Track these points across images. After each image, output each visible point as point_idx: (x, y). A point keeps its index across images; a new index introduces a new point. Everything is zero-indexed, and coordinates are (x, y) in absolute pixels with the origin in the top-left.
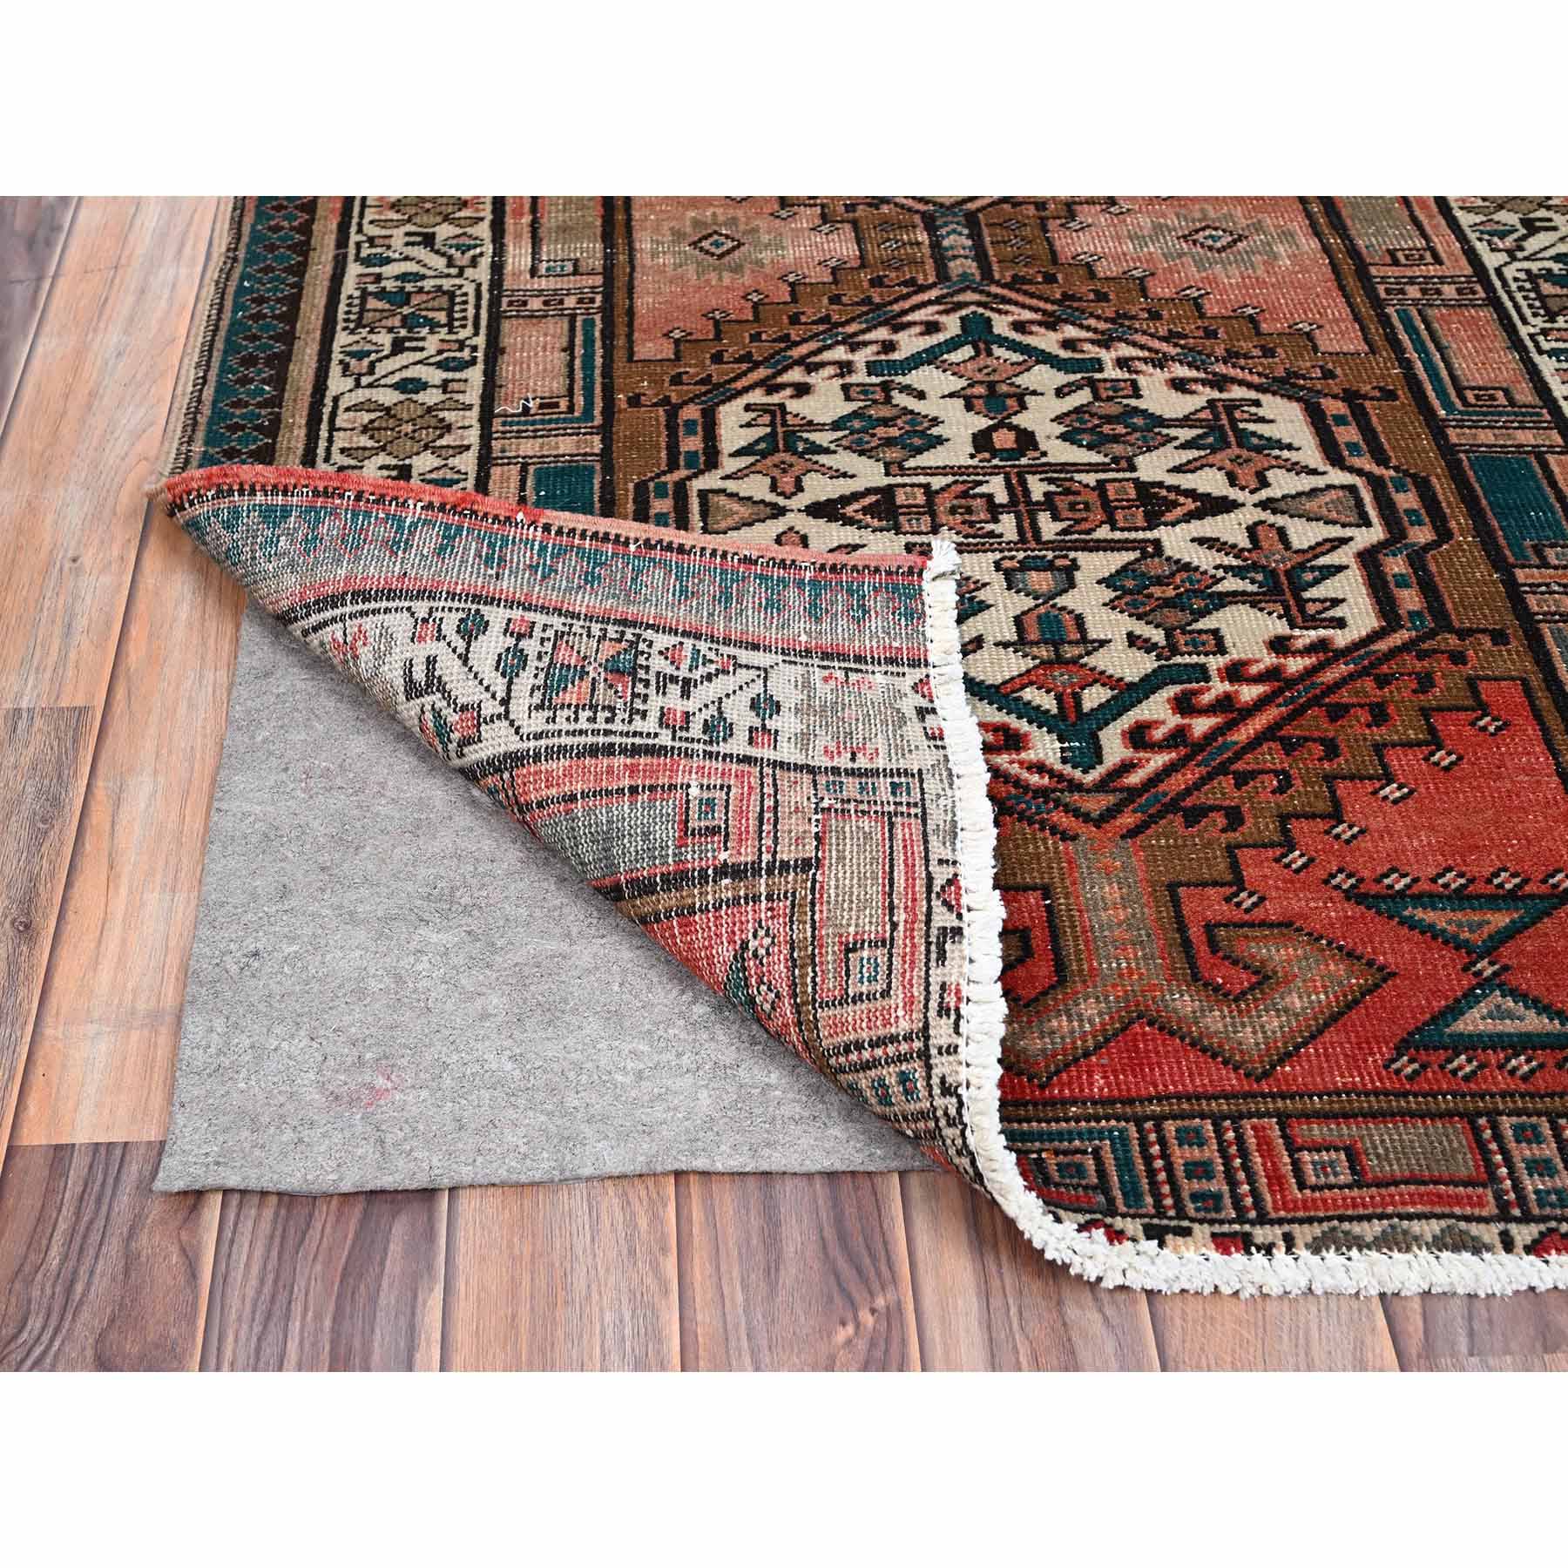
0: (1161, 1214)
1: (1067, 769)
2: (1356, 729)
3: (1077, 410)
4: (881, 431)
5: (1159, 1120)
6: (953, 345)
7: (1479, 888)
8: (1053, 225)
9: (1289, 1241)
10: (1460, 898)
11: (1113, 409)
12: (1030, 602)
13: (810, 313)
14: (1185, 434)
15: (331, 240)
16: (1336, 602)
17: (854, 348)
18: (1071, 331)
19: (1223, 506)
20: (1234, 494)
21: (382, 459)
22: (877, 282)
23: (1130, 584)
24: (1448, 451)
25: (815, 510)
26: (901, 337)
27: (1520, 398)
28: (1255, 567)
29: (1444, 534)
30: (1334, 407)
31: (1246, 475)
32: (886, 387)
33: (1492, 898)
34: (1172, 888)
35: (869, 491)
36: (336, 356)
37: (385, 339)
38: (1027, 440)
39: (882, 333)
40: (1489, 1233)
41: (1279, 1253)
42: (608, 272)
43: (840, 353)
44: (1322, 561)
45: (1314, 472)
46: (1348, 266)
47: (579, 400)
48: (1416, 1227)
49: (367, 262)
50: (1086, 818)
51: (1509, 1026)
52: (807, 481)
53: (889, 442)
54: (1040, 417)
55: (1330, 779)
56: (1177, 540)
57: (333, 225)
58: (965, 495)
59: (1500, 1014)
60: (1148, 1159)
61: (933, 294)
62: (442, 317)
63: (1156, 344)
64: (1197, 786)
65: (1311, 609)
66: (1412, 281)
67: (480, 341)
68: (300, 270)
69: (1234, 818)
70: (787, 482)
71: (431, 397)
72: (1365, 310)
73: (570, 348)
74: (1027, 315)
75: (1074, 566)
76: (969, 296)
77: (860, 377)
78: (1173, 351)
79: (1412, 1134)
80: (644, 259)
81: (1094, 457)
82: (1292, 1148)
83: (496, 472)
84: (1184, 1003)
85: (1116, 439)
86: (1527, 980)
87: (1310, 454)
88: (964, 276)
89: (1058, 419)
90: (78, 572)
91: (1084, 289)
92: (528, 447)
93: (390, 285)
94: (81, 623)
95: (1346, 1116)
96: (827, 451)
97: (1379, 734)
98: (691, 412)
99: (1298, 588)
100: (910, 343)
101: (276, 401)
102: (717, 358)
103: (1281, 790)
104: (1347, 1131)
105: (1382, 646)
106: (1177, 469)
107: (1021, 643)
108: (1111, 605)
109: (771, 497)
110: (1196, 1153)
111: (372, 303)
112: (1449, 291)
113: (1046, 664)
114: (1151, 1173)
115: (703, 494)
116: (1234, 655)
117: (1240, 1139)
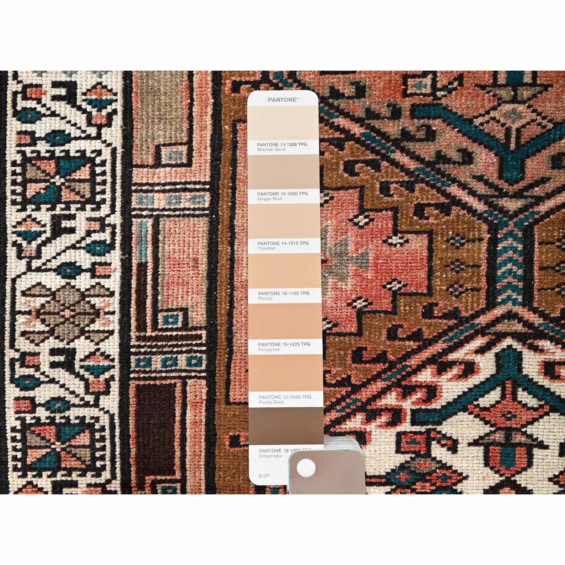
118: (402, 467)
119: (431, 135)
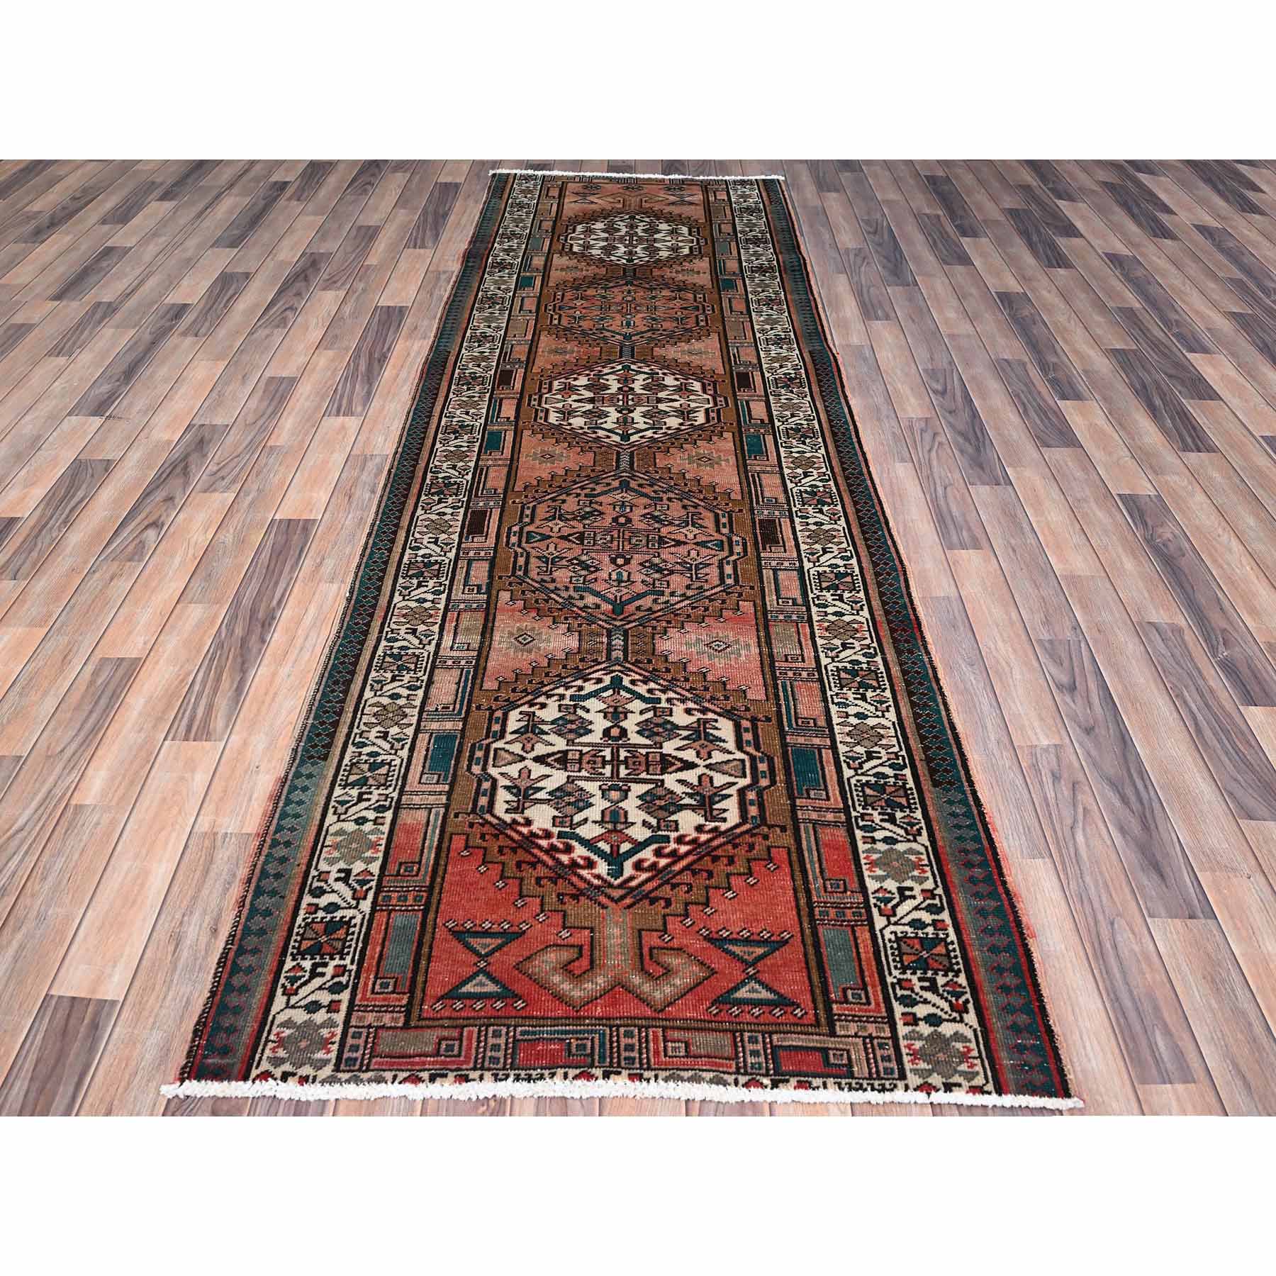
0: (611, 1066)
1: (609, 878)
2: (721, 868)
3: (646, 720)
4: (569, 726)
5: (618, 1026)
6: (605, 689)
7: (756, 937)
8: (657, 636)
9: (656, 1077)
10: (747, 942)
11: (660, 721)
12: (609, 804)
13: (554, 672)
14: (685, 733)
15: (377, 630)
16: (725, 810)
17: (567, 688)
18: (652, 685)
19: (692, 766)
20: (697, 761)
21: (379, 728)
22: (582, 660)
23: (648, 798)
24: (784, 745)
25: (537, 759)
26: (586, 685)
27: (819, 723)
28: (697, 794)
29: (773, 782)
30: (746, 724)
31: (704, 753)
32: (575, 706)
33: (759, 942)
34: (640, 931)
35: (559, 752)
36: (370, 682)
37: (389, 675)
38: (624, 732)
39: (579, 683)
40: (731, 1079)
41: (652, 1081)
42: (480, 649)
43: (561, 691)
44: (724, 792)
45: (730, 753)
46: (767, 661)
47: (458, 706)
48: (704, 1074)
49: (389, 640)
50: (612, 899)
51: (755, 996)
52: (536, 746)
53: (571, 731)
54: (631, 724)
55: (707, 888)
56: (670, 781)
57: (379, 623)
58: (595, 756)
59: (753, 990)
60: (611, 1042)
61: (603, 666)
62: (412, 667)
63: (684, 692)
64: (656, 889)
65: (715, 813)
66: (791, 669)
67: (425, 678)
68: (362, 643)
69: (668, 903)
70: (529, 746)
71: (402, 702)
72: (769, 681)
73: (458, 683)
74: (637, 677)
75: (629, 789)
76: (617, 668)
77: (567, 701)
78: (689, 696)
79: (711, 1037)
80: (495, 644)
81: (648, 742)
82: (665, 1041)
83: (420, 736)
84: (636, 979)
85: (658, 734)
86: (765, 977)
87: (731, 745)
88: (617, 658)
89: (638, 724)
90: (257, 773)
91: (662, 667)
92: (435, 726)
93: (395, 651)
94: (255, 796)
95: (688, 1029)
96: (547, 733)
97: (730, 869)
98: (499, 714)
99: (712, 803)
100: (589, 687)
101: (343, 701)
102: (514, 691)
103: (688, 892)
104: (687, 1035)
105: (738, 831)
106: (678, 749)
107: (601, 822)
108: (639, 807)
109: (521, 753)
110: (630, 1041)
111: (388, 659)
112: (804, 674)
113: (609, 831)
114: (611, 1048)
115: (496, 750)
116: (681, 832)
117: (647, 1036)
118: (561, 718)
119: (582, 598)
